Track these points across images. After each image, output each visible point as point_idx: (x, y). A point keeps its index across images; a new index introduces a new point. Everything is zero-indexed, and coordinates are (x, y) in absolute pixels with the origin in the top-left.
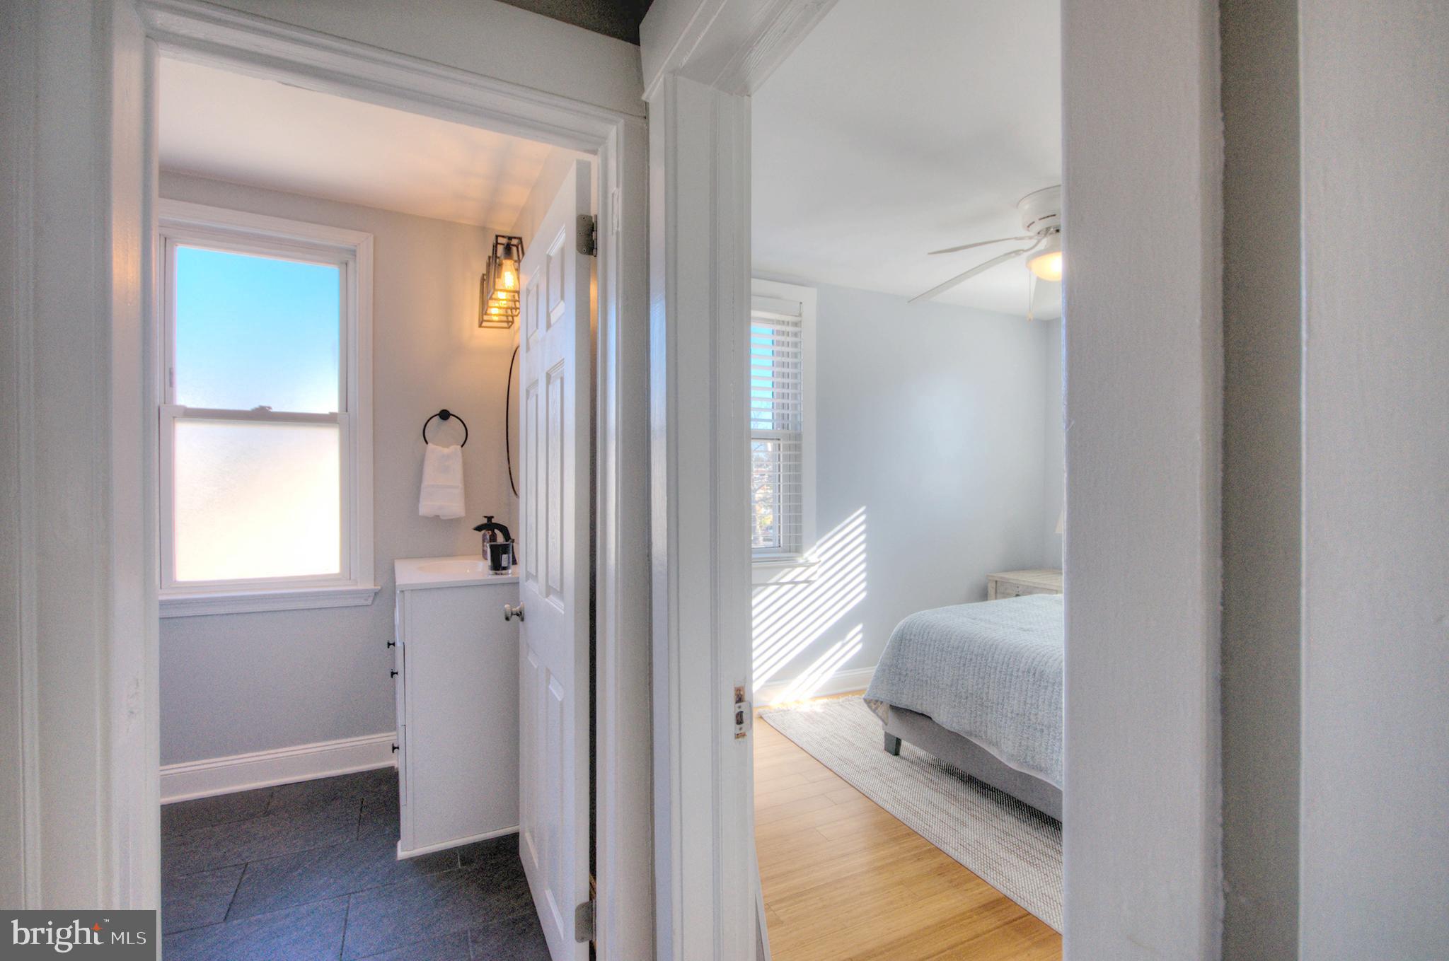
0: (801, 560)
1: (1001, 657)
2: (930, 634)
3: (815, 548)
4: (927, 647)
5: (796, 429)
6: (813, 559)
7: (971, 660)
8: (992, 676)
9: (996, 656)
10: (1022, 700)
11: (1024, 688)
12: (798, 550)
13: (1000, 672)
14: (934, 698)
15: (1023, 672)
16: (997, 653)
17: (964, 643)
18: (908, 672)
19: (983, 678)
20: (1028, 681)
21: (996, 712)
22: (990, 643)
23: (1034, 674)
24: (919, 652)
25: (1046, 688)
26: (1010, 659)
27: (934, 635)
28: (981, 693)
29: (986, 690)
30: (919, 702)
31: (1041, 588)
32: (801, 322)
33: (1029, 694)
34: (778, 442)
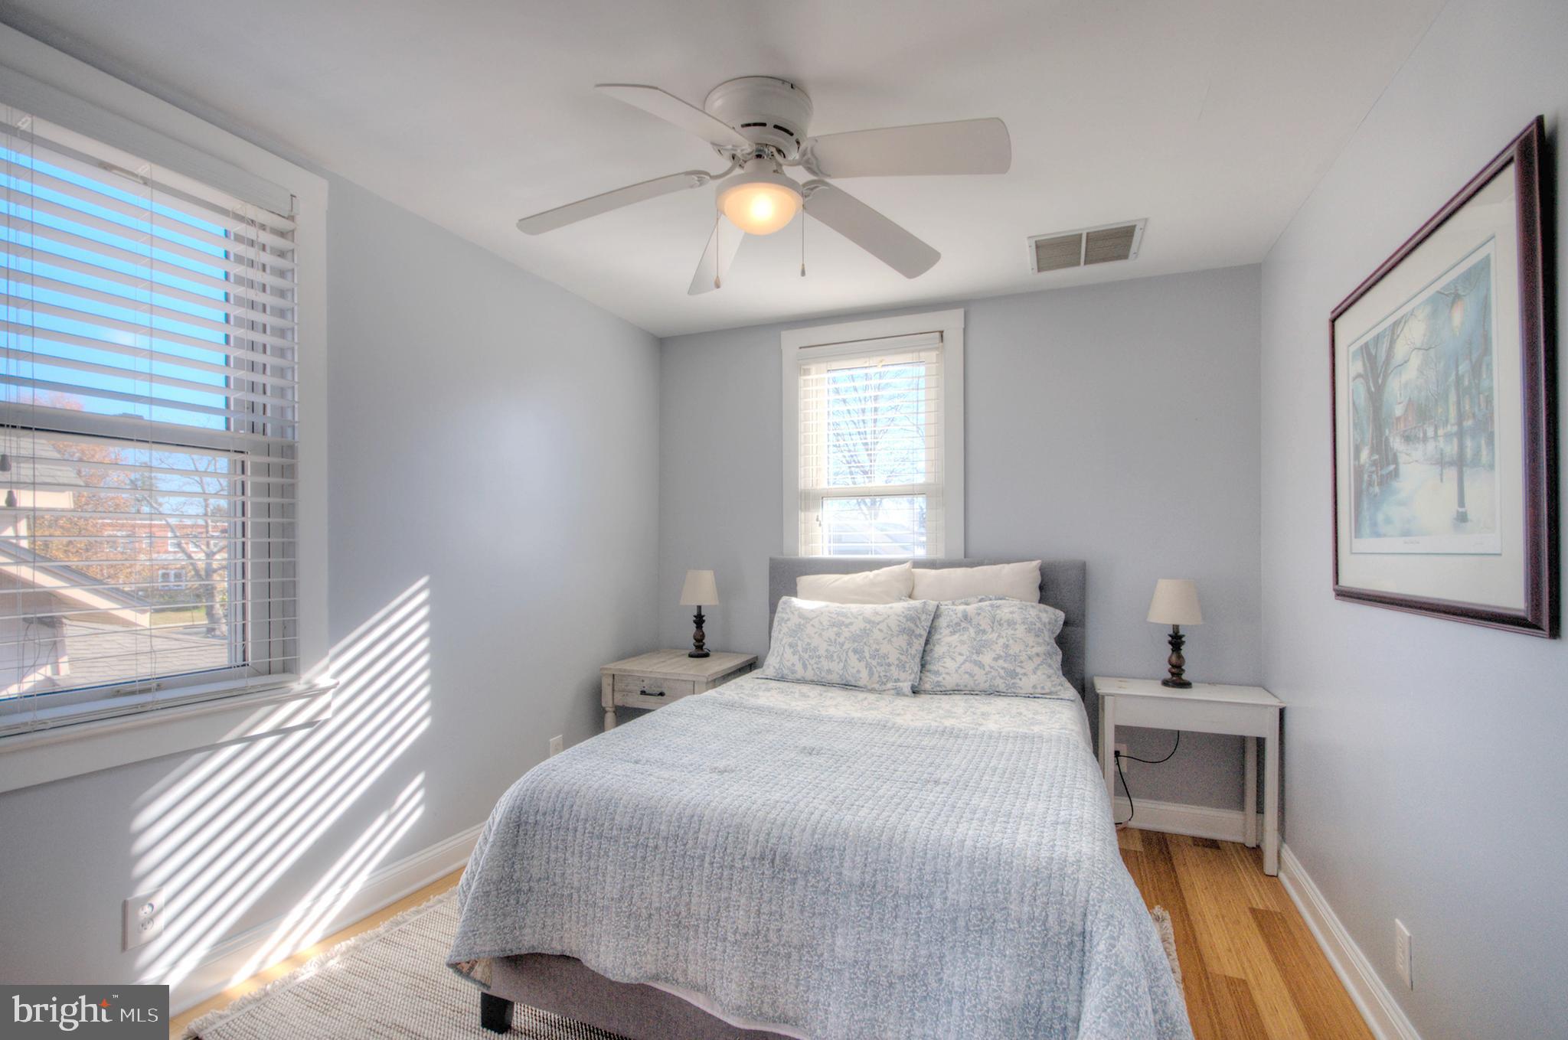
0: (298, 686)
1: (711, 836)
2: (575, 808)
3: (326, 660)
4: (571, 834)
5: (283, 434)
6: (324, 681)
7: (656, 847)
8: (696, 874)
9: (701, 836)
10: (754, 910)
11: (756, 886)
12: (289, 668)
13: (712, 863)
14: (586, 925)
15: (753, 859)
16: (702, 830)
17: (641, 819)
18: (532, 884)
19: (681, 878)
20: (763, 874)
21: (706, 934)
22: (688, 812)
23: (773, 861)
24: (554, 844)
25: (794, 882)
26: (727, 838)
27: (583, 811)
28: (677, 905)
29: (685, 898)
30: (556, 936)
31: (675, 680)
32: (293, 231)
33: (766, 896)
34: (240, 457)
